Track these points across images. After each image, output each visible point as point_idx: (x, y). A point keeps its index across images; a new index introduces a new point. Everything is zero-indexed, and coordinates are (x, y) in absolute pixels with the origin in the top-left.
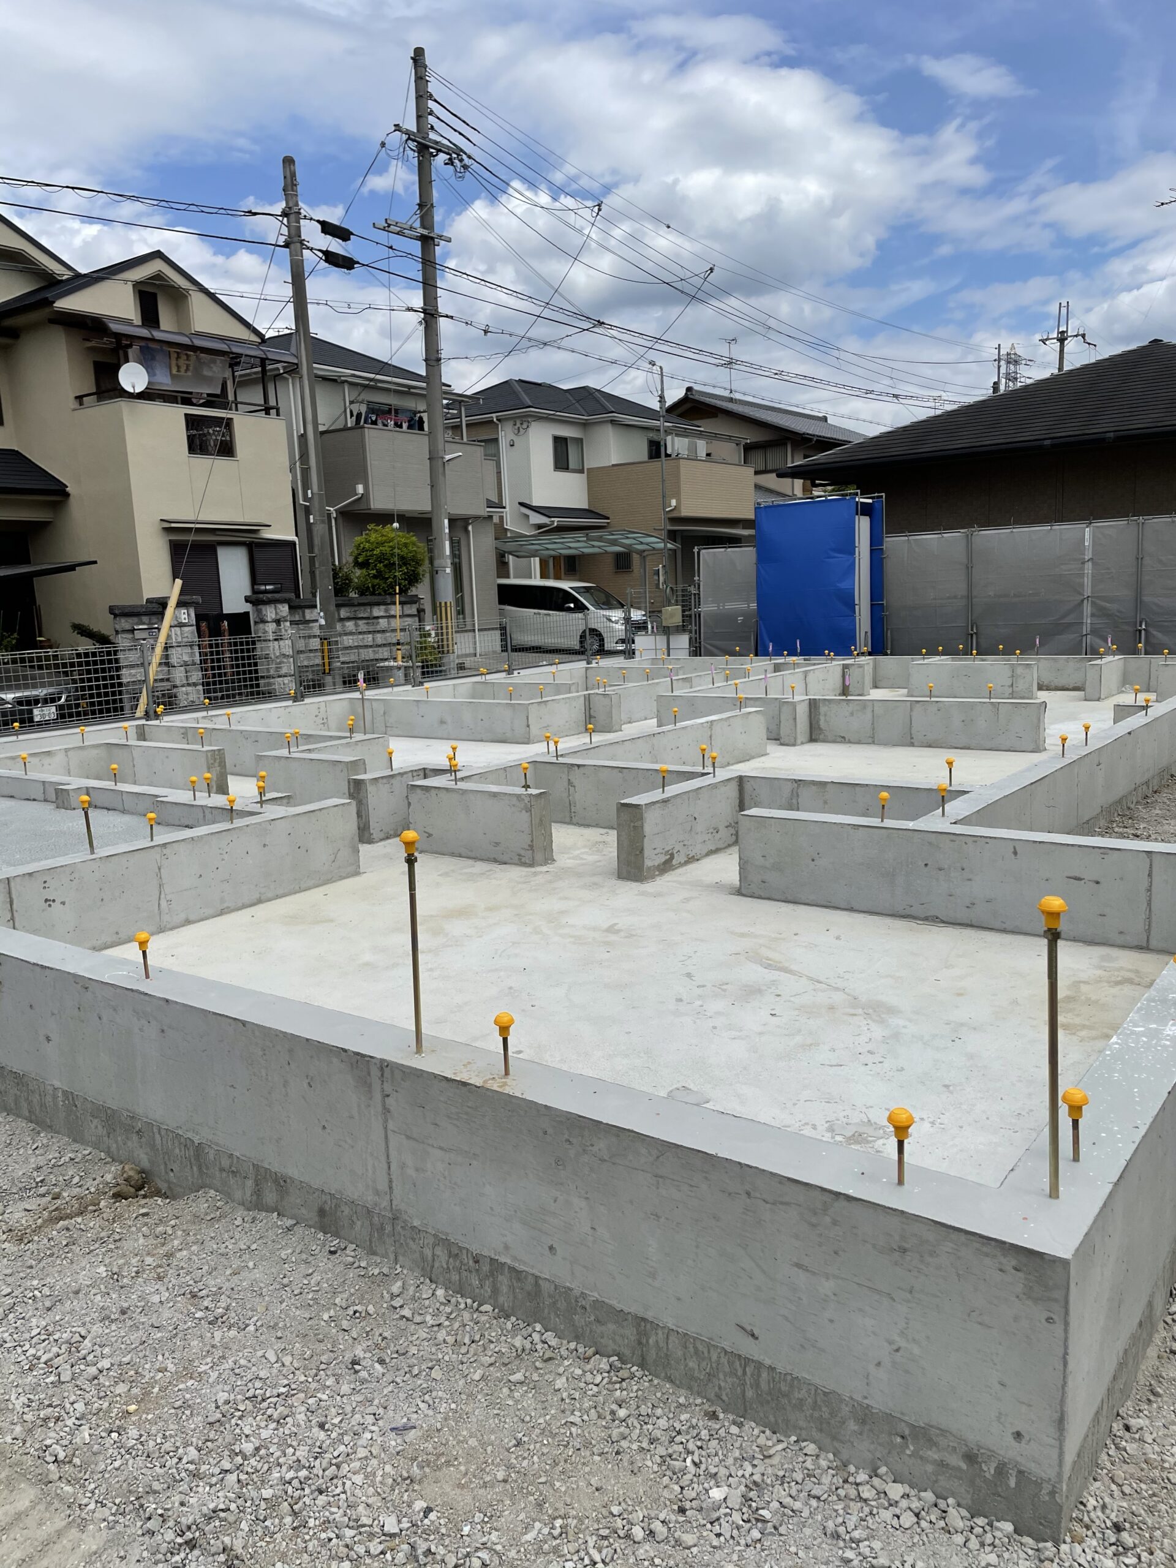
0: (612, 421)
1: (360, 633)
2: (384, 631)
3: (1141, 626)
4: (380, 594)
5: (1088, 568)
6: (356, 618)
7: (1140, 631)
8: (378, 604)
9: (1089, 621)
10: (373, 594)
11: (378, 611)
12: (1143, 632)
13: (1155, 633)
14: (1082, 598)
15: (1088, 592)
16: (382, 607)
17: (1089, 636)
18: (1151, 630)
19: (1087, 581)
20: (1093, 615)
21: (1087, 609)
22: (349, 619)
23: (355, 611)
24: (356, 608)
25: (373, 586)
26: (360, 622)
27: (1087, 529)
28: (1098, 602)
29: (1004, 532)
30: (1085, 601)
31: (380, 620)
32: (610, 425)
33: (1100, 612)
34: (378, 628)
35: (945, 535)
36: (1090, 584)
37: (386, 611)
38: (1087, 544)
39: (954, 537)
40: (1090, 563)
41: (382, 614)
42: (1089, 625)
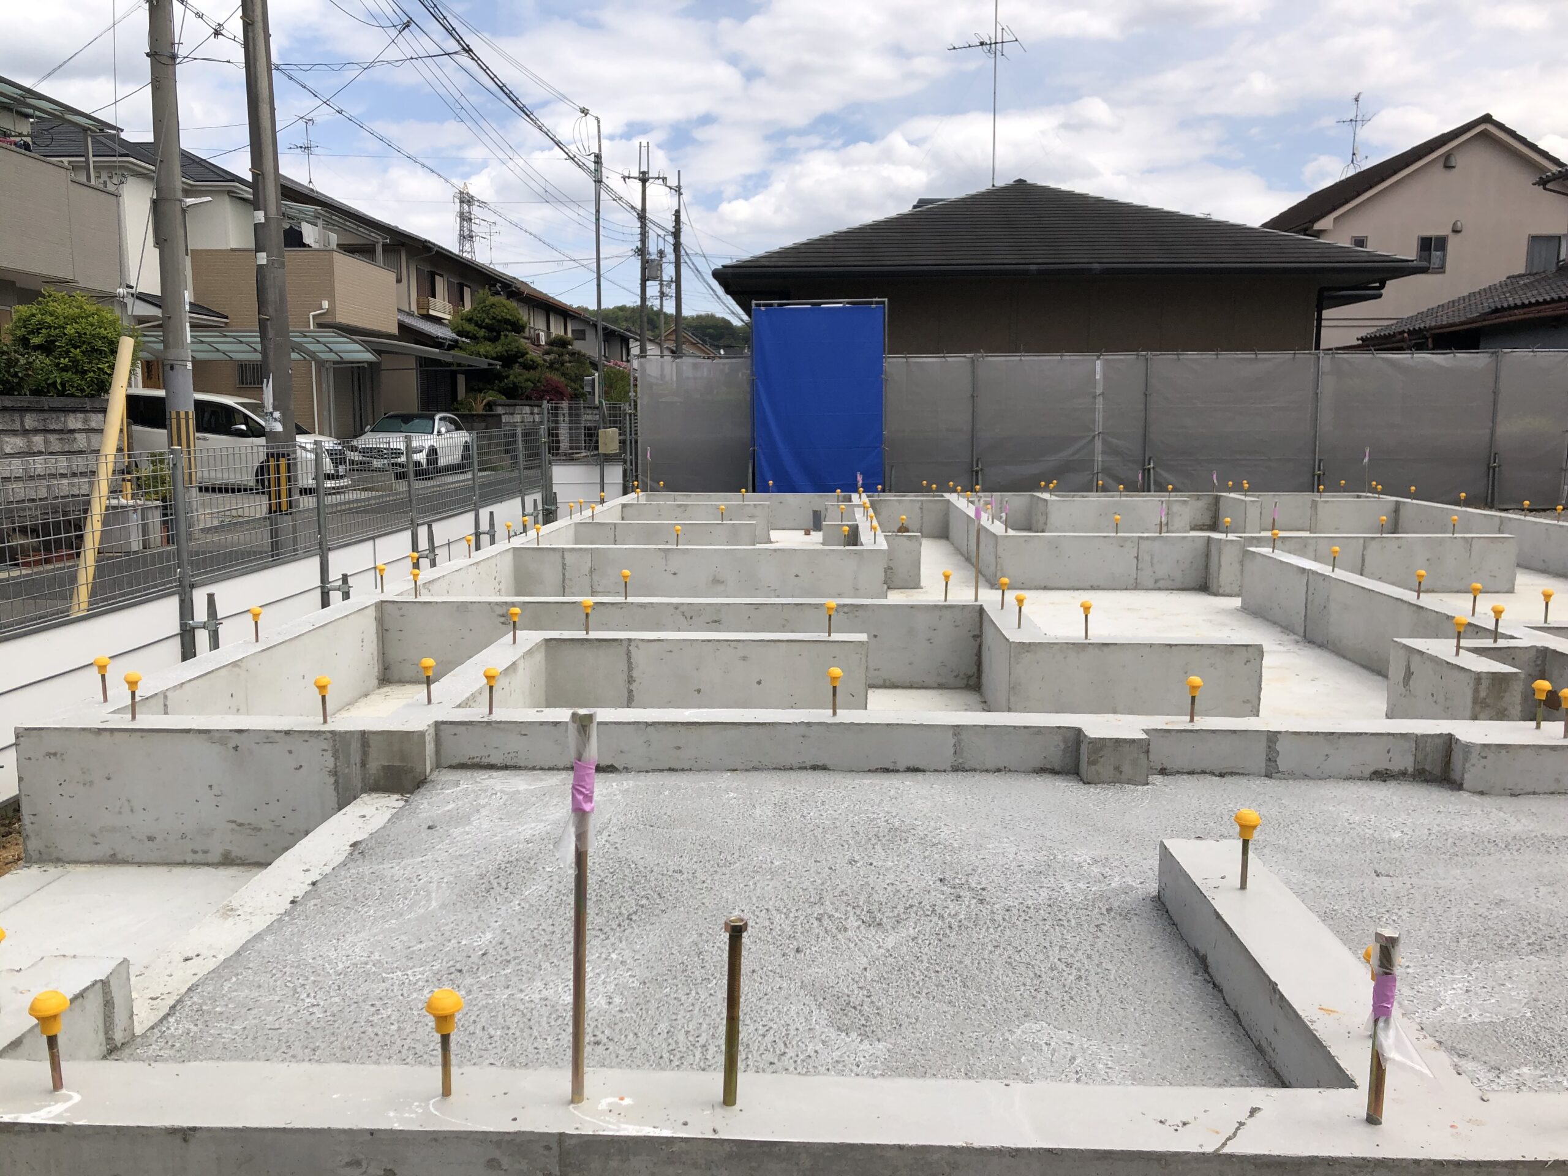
0: (229, 192)
1: (51, 453)
2: (81, 452)
3: (1149, 464)
4: (72, 395)
5: (1100, 404)
6: (46, 431)
7: (1149, 470)
8: (74, 410)
9: (1100, 459)
10: (61, 394)
11: (74, 422)
12: (1152, 471)
13: (1162, 472)
14: (1093, 434)
15: (1099, 428)
16: (80, 416)
17: (1100, 475)
18: (1158, 469)
19: (1099, 417)
20: (1104, 453)
21: (1098, 444)
22: (36, 431)
23: (45, 420)
24: (46, 415)
25: (63, 385)
26: (52, 438)
27: (1098, 362)
28: (1110, 439)
29: (1014, 359)
30: (1097, 438)
31: (77, 435)
32: (227, 198)
33: (1110, 450)
34: (75, 448)
35: (949, 359)
36: (1101, 420)
37: (85, 421)
38: (1098, 377)
39: (957, 361)
40: (1101, 398)
41: (79, 425)
42: (1100, 463)
